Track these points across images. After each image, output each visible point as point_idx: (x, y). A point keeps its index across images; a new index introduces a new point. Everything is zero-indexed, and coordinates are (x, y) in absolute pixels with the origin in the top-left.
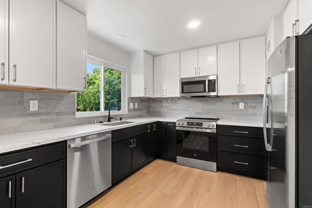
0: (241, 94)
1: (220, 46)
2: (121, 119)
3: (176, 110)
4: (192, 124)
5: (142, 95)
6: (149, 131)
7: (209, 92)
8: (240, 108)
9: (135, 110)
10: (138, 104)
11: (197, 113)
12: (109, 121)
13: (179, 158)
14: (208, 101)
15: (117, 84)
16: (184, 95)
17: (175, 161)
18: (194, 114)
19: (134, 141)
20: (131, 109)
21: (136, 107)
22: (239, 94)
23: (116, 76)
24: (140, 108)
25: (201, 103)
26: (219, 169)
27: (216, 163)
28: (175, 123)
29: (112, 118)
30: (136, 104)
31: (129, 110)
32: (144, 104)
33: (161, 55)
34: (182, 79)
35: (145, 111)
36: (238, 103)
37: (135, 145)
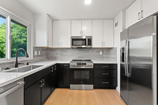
0: (104, 47)
1: (93, 21)
2: (28, 64)
3: (66, 56)
4: (80, 64)
5: (45, 45)
6: (52, 71)
7: (88, 45)
8: (100, 54)
9: (38, 56)
10: (41, 52)
11: (79, 57)
12: (16, 66)
13: (71, 86)
14: (85, 51)
15: (16, 38)
16: (73, 46)
17: (69, 87)
18: (77, 58)
19: (43, 81)
20: (36, 56)
21: (39, 54)
22: (102, 47)
23: (15, 33)
24: (42, 55)
25: (81, 51)
26: (95, 88)
27: (93, 85)
28: (69, 64)
29: (20, 64)
30: (39, 52)
31: (34, 56)
32: (44, 52)
33: (58, 20)
34: (72, 37)
35: (45, 57)
36: (99, 52)
37: (44, 85)
